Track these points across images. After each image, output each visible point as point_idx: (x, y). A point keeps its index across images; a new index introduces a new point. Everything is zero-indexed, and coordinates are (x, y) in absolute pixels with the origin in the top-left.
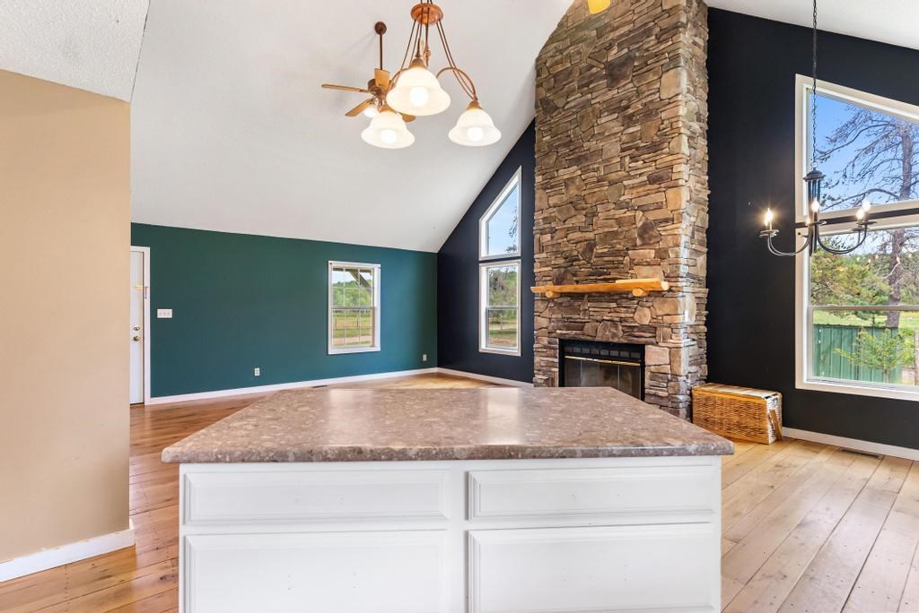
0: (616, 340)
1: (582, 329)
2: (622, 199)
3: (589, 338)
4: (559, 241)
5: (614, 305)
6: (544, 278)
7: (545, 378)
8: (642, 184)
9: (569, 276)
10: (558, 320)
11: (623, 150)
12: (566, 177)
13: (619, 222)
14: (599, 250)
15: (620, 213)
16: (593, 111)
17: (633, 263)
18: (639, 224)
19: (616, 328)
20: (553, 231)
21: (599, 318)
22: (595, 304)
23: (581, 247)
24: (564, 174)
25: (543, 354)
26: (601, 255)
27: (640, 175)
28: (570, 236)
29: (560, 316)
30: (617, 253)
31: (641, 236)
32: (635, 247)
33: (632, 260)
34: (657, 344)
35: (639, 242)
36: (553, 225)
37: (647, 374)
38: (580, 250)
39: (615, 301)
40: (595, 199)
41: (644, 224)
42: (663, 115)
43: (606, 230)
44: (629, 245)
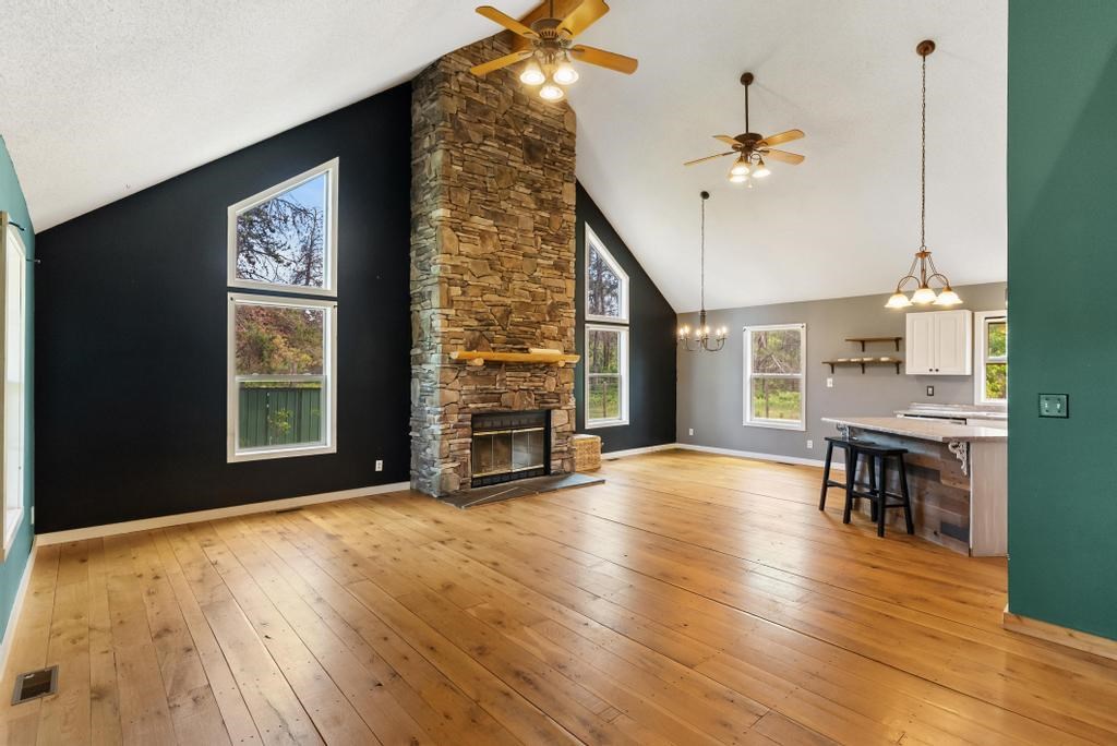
0: (530, 408)
1: (498, 400)
2: (535, 274)
3: (506, 409)
4: (474, 299)
5: (529, 374)
6: (453, 341)
7: (456, 465)
8: (549, 267)
9: (485, 341)
10: (472, 393)
11: (535, 229)
12: (481, 227)
13: (533, 295)
14: (515, 318)
15: (534, 287)
16: (511, 173)
17: (543, 336)
18: (549, 302)
19: (530, 397)
20: (464, 285)
21: (517, 388)
22: (513, 374)
23: (498, 311)
24: (481, 223)
25: (451, 436)
26: (517, 325)
27: (550, 258)
28: (486, 297)
29: (473, 387)
30: (530, 324)
31: (549, 313)
32: (544, 322)
33: (543, 334)
34: (559, 408)
35: (548, 319)
36: (466, 278)
37: (553, 435)
38: (498, 315)
39: (529, 370)
40: (511, 265)
41: (552, 303)
42: (564, 215)
43: (523, 300)
44: (540, 319)
